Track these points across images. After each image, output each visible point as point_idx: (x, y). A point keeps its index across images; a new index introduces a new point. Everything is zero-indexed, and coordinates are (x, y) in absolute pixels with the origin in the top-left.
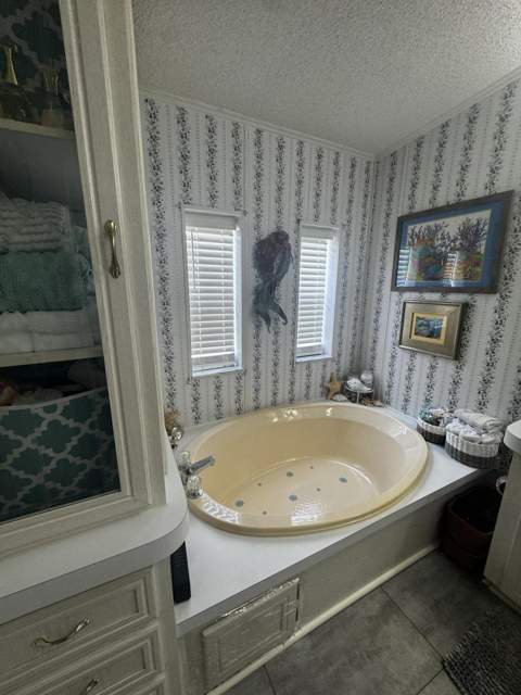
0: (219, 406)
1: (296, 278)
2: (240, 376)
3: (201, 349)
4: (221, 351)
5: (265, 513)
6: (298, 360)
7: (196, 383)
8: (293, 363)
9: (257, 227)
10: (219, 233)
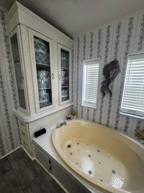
0: (88, 116)
1: (123, 78)
2: (95, 110)
3: (88, 99)
4: (93, 101)
5: (79, 151)
6: (121, 113)
7: (83, 107)
8: (118, 113)
9: (105, 61)
10: (96, 65)
